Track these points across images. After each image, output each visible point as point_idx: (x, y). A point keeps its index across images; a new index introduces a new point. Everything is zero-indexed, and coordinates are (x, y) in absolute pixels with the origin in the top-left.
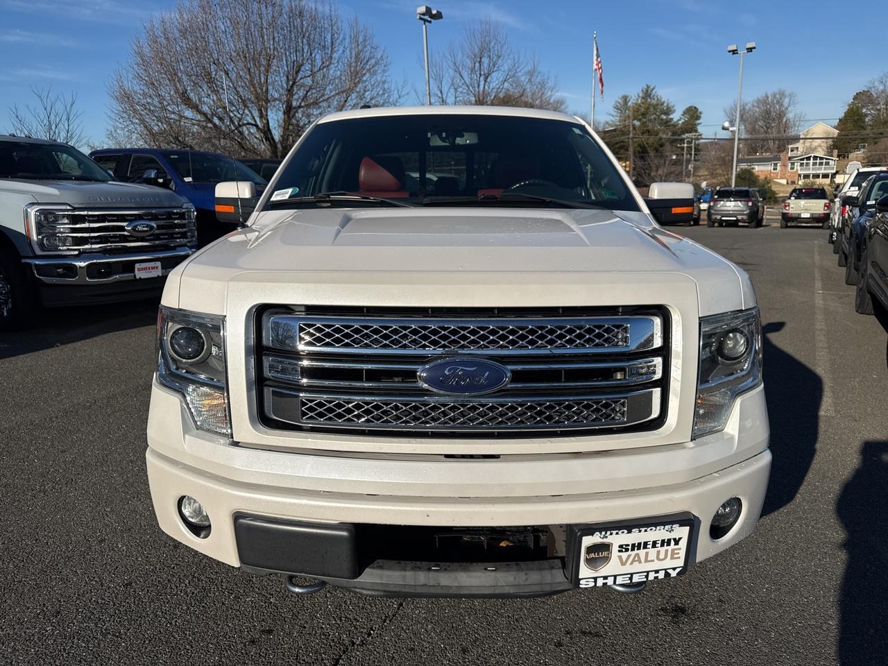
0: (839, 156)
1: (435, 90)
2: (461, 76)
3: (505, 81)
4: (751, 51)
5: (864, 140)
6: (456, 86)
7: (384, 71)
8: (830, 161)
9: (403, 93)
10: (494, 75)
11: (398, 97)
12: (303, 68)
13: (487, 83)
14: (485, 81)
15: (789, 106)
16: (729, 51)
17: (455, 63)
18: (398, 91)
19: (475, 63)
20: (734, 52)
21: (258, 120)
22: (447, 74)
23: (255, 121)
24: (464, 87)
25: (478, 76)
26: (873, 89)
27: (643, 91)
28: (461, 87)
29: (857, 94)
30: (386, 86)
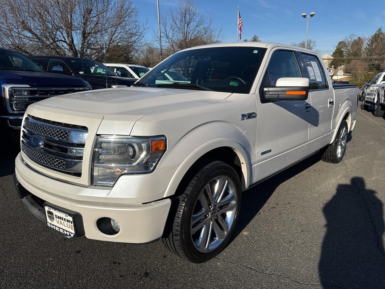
0: (334, 68)
1: (163, 30)
2: (176, 24)
3: (197, 27)
4: (312, 16)
5: (343, 61)
6: (173, 28)
7: (136, 15)
8: (331, 70)
9: (146, 28)
10: (191, 24)
11: (143, 29)
12: (92, 13)
13: (188, 28)
14: (188, 26)
15: (313, 47)
16: (302, 16)
17: (173, 17)
18: (143, 26)
19: (182, 18)
20: (305, 16)
21: (67, 39)
22: (169, 23)
23: (65, 39)
24: (177, 28)
25: (184, 23)
26: (347, 40)
27: (253, 38)
28: (176, 29)
29: (340, 42)
30: (137, 23)
